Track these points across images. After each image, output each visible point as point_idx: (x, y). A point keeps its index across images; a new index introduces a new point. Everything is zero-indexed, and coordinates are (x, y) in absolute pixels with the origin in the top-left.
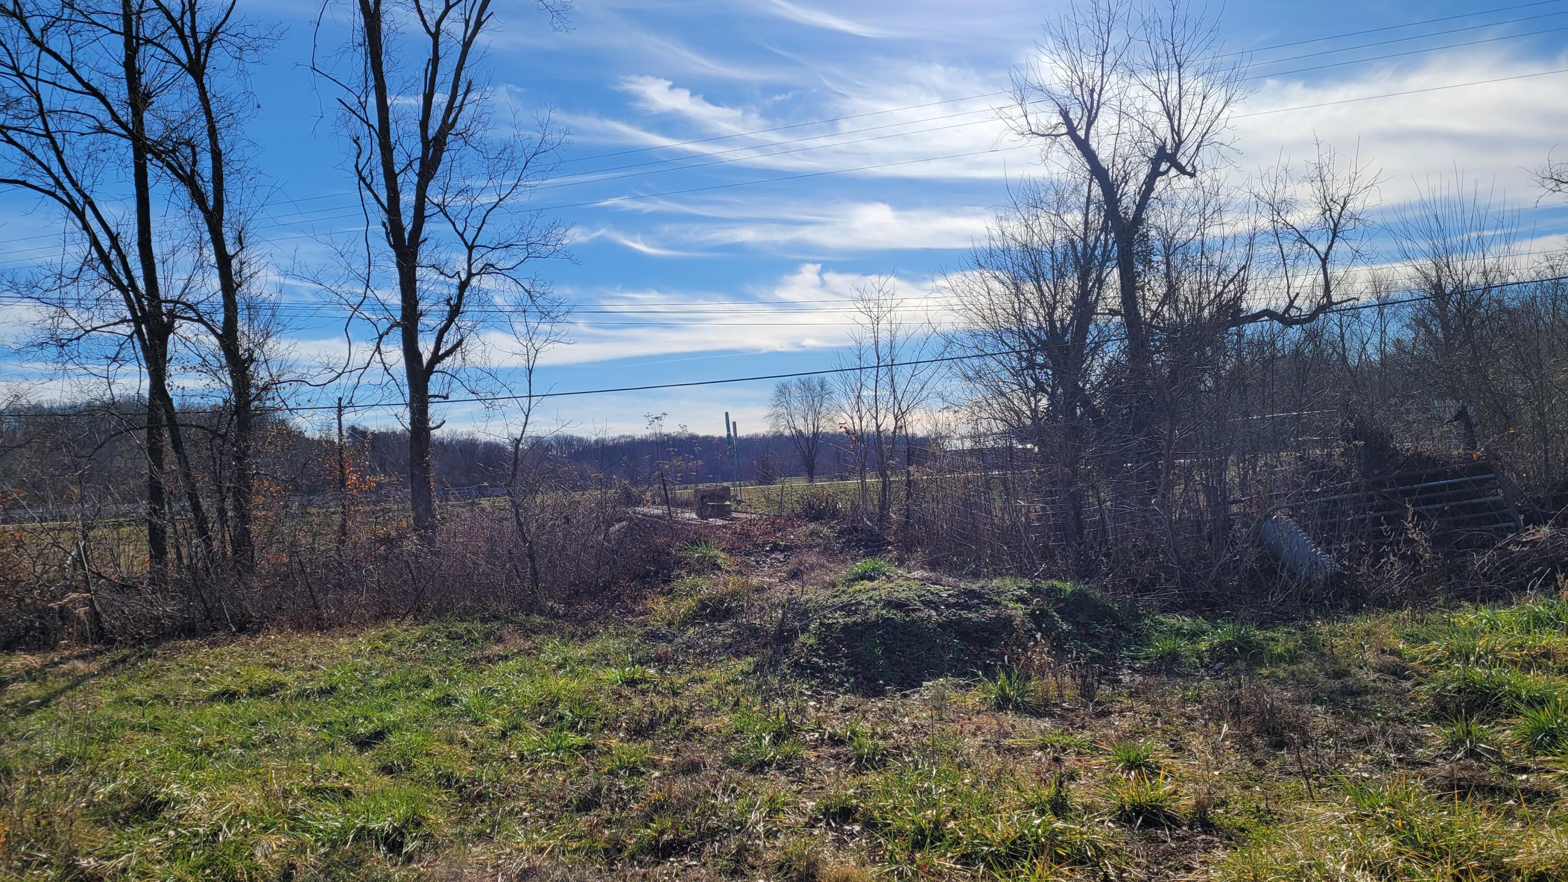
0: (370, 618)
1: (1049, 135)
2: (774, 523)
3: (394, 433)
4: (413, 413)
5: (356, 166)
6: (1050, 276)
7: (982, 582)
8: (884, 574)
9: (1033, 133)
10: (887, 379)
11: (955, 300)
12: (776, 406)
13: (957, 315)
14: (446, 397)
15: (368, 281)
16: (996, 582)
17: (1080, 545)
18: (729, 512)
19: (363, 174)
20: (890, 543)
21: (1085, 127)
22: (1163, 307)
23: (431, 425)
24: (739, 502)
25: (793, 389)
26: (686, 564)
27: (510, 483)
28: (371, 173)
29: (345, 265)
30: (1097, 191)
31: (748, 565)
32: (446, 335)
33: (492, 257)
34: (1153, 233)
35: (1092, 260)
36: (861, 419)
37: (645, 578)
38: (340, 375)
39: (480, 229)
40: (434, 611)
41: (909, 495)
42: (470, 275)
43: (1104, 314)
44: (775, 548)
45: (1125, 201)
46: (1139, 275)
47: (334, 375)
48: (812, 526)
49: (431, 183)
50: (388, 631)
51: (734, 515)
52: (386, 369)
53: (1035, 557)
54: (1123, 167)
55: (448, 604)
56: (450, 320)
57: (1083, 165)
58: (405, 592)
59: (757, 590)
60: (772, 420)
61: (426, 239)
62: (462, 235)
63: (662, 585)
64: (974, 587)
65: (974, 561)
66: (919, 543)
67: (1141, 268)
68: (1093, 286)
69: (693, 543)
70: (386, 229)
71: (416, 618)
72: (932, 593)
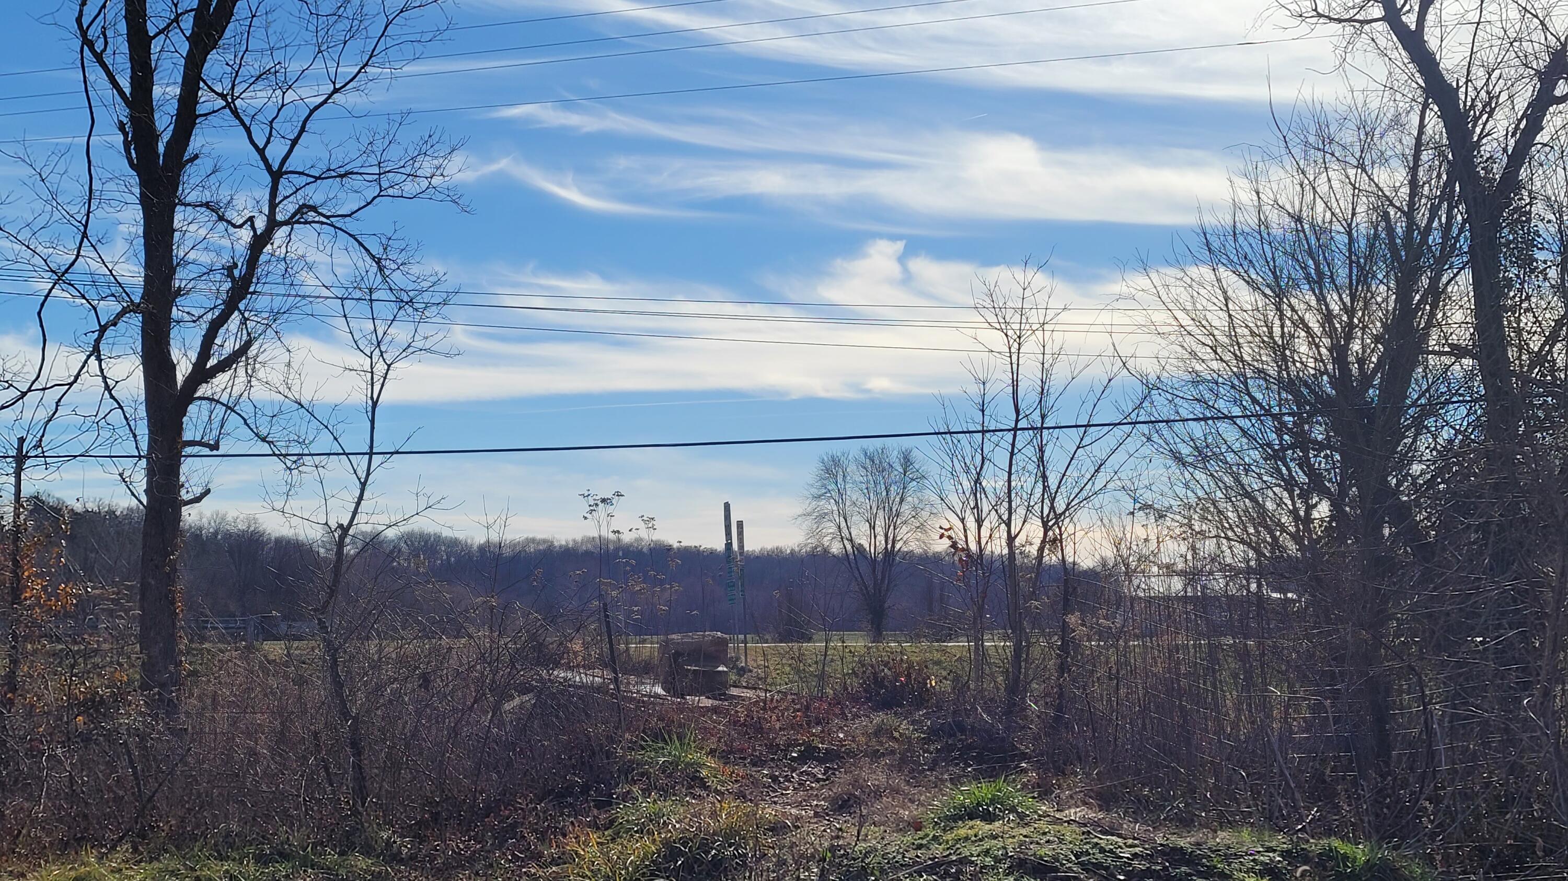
0: (51, 843)
1: (1350, 20)
2: (807, 708)
3: (111, 513)
4: (150, 473)
5: (79, 20)
6: (1342, 274)
7: (1199, 836)
8: (1013, 810)
9: (1320, 16)
10: (1030, 452)
11: (1161, 317)
12: (818, 497)
13: (1164, 343)
14: (215, 447)
15: (86, 226)
16: (1223, 837)
17: (1383, 777)
18: (726, 686)
19: (90, 33)
20: (1024, 757)
21: (1416, 8)
22: (1552, 347)
23: (184, 495)
24: (742, 671)
25: (852, 468)
26: (642, 775)
27: (325, 607)
28: (104, 34)
29: (46, 195)
30: (1435, 125)
31: (755, 783)
32: (222, 331)
33: (316, 194)
34: (1539, 208)
35: (1422, 254)
36: (979, 522)
37: (564, 796)
38: (24, 394)
39: (294, 142)
40: (169, 837)
41: (1063, 668)
42: (273, 224)
43: (1440, 354)
44: (808, 754)
45: (1488, 147)
46: (1509, 284)
47: (13, 394)
48: (879, 718)
49: (213, 56)
50: (82, 869)
51: (734, 691)
52: (107, 387)
53: (1298, 796)
54: (1487, 84)
55: (198, 826)
56: (231, 306)
57: (1412, 77)
58: (118, 800)
59: (772, 829)
60: (808, 523)
61: (196, 157)
62: (261, 152)
63: (595, 812)
64: (1182, 843)
65: (1182, 796)
66: (1080, 759)
67: (1513, 272)
68: (1423, 300)
69: (657, 736)
70: (125, 134)
71: (135, 850)
72: (1102, 850)
